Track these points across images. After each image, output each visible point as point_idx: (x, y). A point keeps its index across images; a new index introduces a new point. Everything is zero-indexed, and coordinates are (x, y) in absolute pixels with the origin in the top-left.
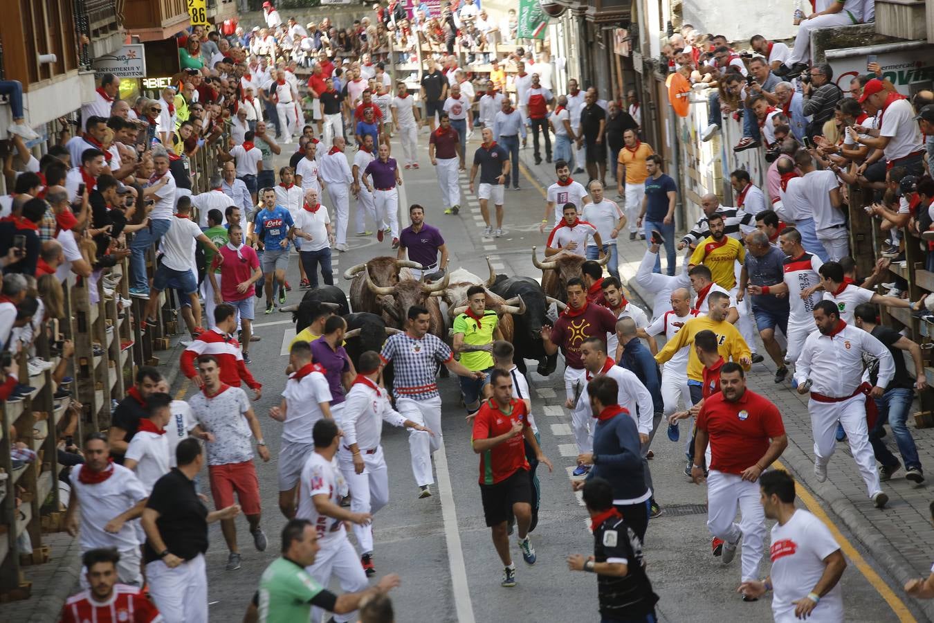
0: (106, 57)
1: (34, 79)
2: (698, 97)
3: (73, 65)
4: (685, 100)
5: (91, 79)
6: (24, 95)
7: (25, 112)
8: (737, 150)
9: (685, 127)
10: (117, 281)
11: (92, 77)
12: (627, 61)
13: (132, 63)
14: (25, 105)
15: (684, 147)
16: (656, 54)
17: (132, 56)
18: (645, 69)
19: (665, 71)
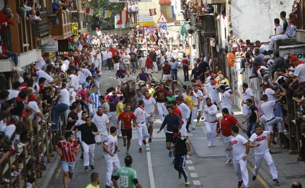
0: (45, 45)
1: (22, 52)
2: (237, 60)
3: (35, 48)
4: (233, 61)
5: (40, 52)
6: (18, 57)
7: (18, 63)
8: (250, 78)
9: (233, 70)
10: (47, 117)
11: (40, 51)
12: (215, 48)
13: (54, 47)
14: (18, 60)
15: (233, 77)
16: (224, 46)
17: (53, 45)
18: (220, 51)
19: (227, 52)
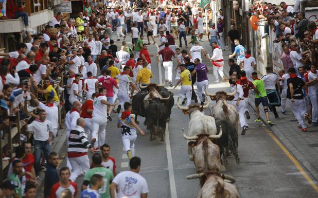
0: (58, 6)
1: (33, 12)
2: (261, 24)
3: (46, 8)
4: (257, 25)
6: (29, 17)
7: (29, 23)
9: (257, 34)
11: (53, 12)
12: (237, 12)
13: (67, 8)
14: (29, 20)
15: (256, 41)
16: (247, 9)
17: (67, 5)
18: (243, 14)
19: (250, 15)
